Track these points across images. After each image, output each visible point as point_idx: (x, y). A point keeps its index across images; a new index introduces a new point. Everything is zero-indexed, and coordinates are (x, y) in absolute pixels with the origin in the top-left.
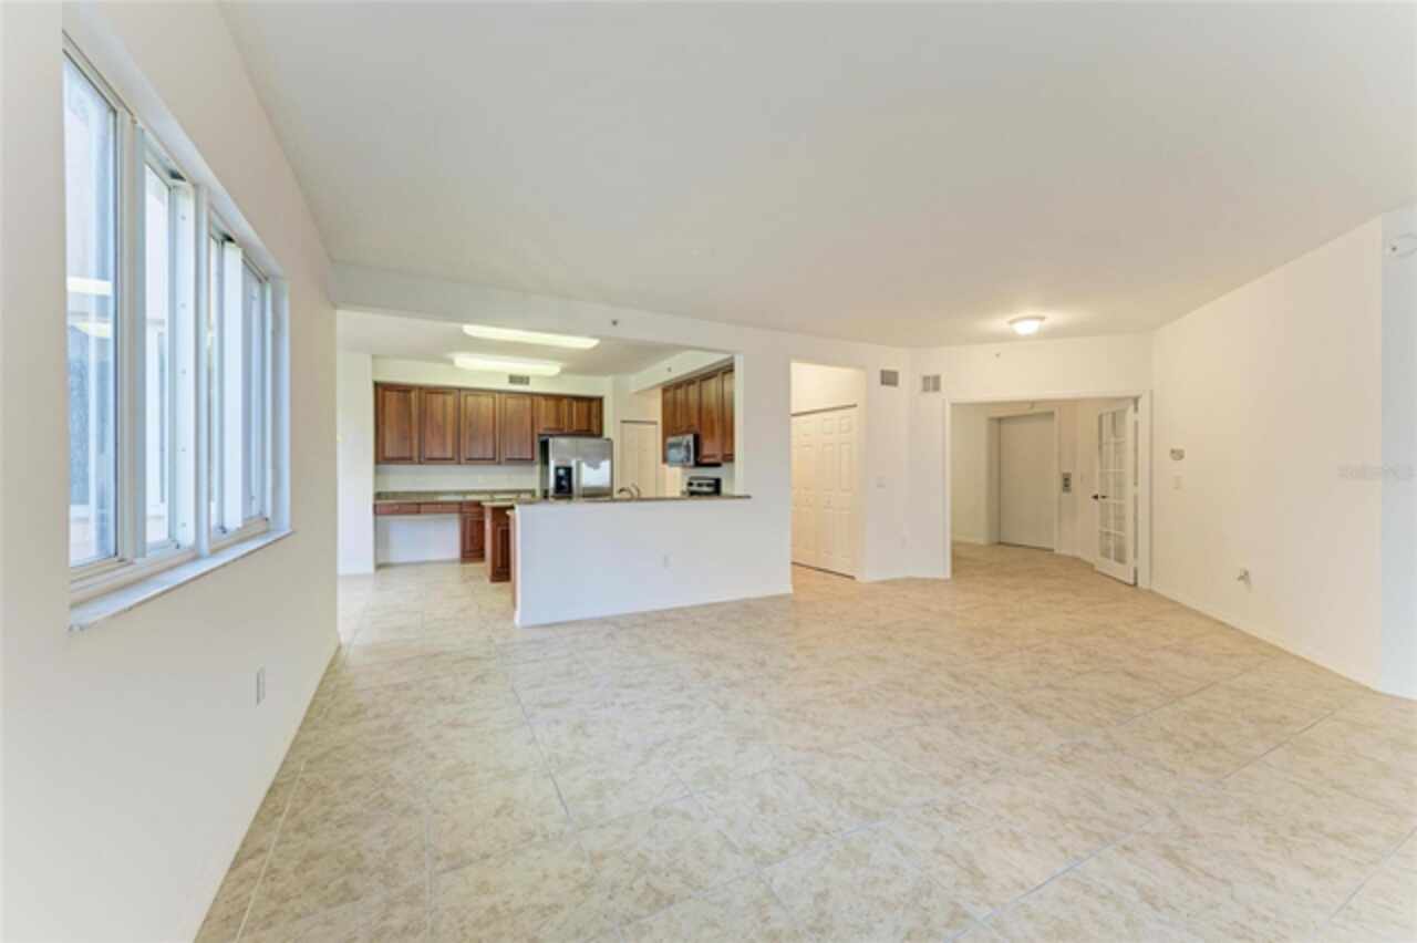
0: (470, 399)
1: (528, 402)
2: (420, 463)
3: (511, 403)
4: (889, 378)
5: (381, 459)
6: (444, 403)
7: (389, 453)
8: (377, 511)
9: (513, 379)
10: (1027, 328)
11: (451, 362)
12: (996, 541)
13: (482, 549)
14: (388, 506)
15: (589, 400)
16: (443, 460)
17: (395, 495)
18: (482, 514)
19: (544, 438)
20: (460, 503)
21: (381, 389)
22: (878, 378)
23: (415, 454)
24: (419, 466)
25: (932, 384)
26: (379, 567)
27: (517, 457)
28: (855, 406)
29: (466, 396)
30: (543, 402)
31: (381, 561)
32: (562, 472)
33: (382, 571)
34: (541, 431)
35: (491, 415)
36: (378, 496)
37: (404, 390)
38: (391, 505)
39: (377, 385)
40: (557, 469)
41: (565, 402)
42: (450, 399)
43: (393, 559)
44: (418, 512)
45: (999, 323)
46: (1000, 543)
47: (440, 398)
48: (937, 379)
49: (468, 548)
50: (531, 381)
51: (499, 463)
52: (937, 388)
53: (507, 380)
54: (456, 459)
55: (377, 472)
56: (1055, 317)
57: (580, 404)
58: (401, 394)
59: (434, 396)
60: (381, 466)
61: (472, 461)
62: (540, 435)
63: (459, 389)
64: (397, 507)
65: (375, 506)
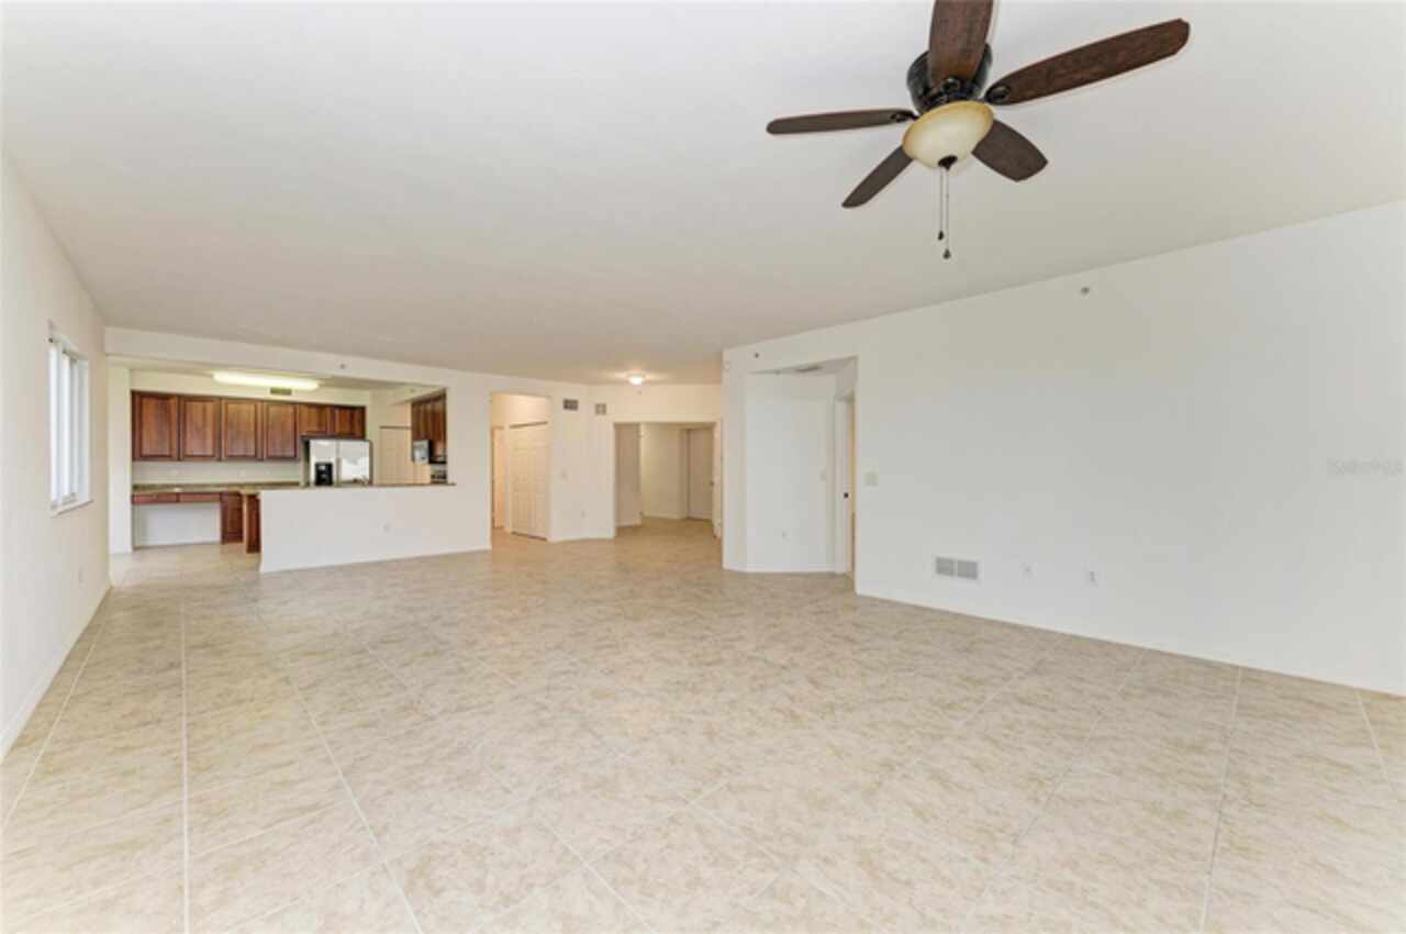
0: (230, 406)
1: (290, 410)
2: (179, 460)
3: (273, 410)
4: (570, 405)
5: (138, 455)
6: (204, 410)
7: (147, 451)
8: (134, 501)
9: (274, 391)
10: (636, 380)
11: (211, 376)
12: (685, 515)
13: (241, 532)
14: (143, 496)
15: (352, 408)
16: (204, 458)
17: (152, 487)
18: (241, 502)
19: (306, 439)
20: (221, 494)
21: (139, 398)
22: (561, 405)
23: (175, 453)
24: (179, 463)
25: (601, 409)
26: (136, 549)
27: (279, 454)
28: (545, 423)
29: (226, 404)
30: (305, 410)
31: (137, 544)
32: (323, 468)
33: (137, 553)
34: (304, 434)
35: (252, 421)
36: (135, 487)
37: (163, 398)
38: (151, 496)
39: (134, 394)
40: (317, 465)
41: (328, 411)
42: (210, 406)
43: (151, 542)
44: (178, 501)
45: (622, 375)
46: (689, 518)
47: (199, 405)
48: (604, 406)
49: (229, 529)
50: (294, 393)
51: (262, 460)
52: (604, 412)
53: (269, 391)
54: (218, 456)
55: (133, 469)
56: (650, 377)
57: (343, 412)
58: (159, 402)
59: (194, 403)
60: (136, 463)
61: (232, 458)
62: (303, 437)
63: (220, 398)
64: (155, 497)
65: (133, 496)
